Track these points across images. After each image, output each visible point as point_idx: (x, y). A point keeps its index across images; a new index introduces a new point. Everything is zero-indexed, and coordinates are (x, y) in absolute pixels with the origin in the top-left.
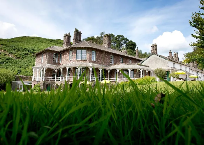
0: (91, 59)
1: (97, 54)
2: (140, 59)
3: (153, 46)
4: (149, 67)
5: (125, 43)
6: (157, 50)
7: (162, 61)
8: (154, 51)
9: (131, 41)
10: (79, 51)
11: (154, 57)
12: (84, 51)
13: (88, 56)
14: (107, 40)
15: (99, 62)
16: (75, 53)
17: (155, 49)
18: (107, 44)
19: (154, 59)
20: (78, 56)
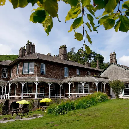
0: (39, 73)
1: (47, 66)
2: (100, 70)
3: (111, 55)
4: (108, 78)
5: (93, 57)
6: (116, 59)
7: (122, 71)
8: (112, 60)
9: (99, 55)
10: (26, 64)
11: (113, 68)
12: (32, 64)
13: (36, 69)
14: (62, 52)
15: (49, 75)
16: (22, 66)
17: (113, 58)
18: (63, 55)
19: (113, 69)
20: (24, 70)
